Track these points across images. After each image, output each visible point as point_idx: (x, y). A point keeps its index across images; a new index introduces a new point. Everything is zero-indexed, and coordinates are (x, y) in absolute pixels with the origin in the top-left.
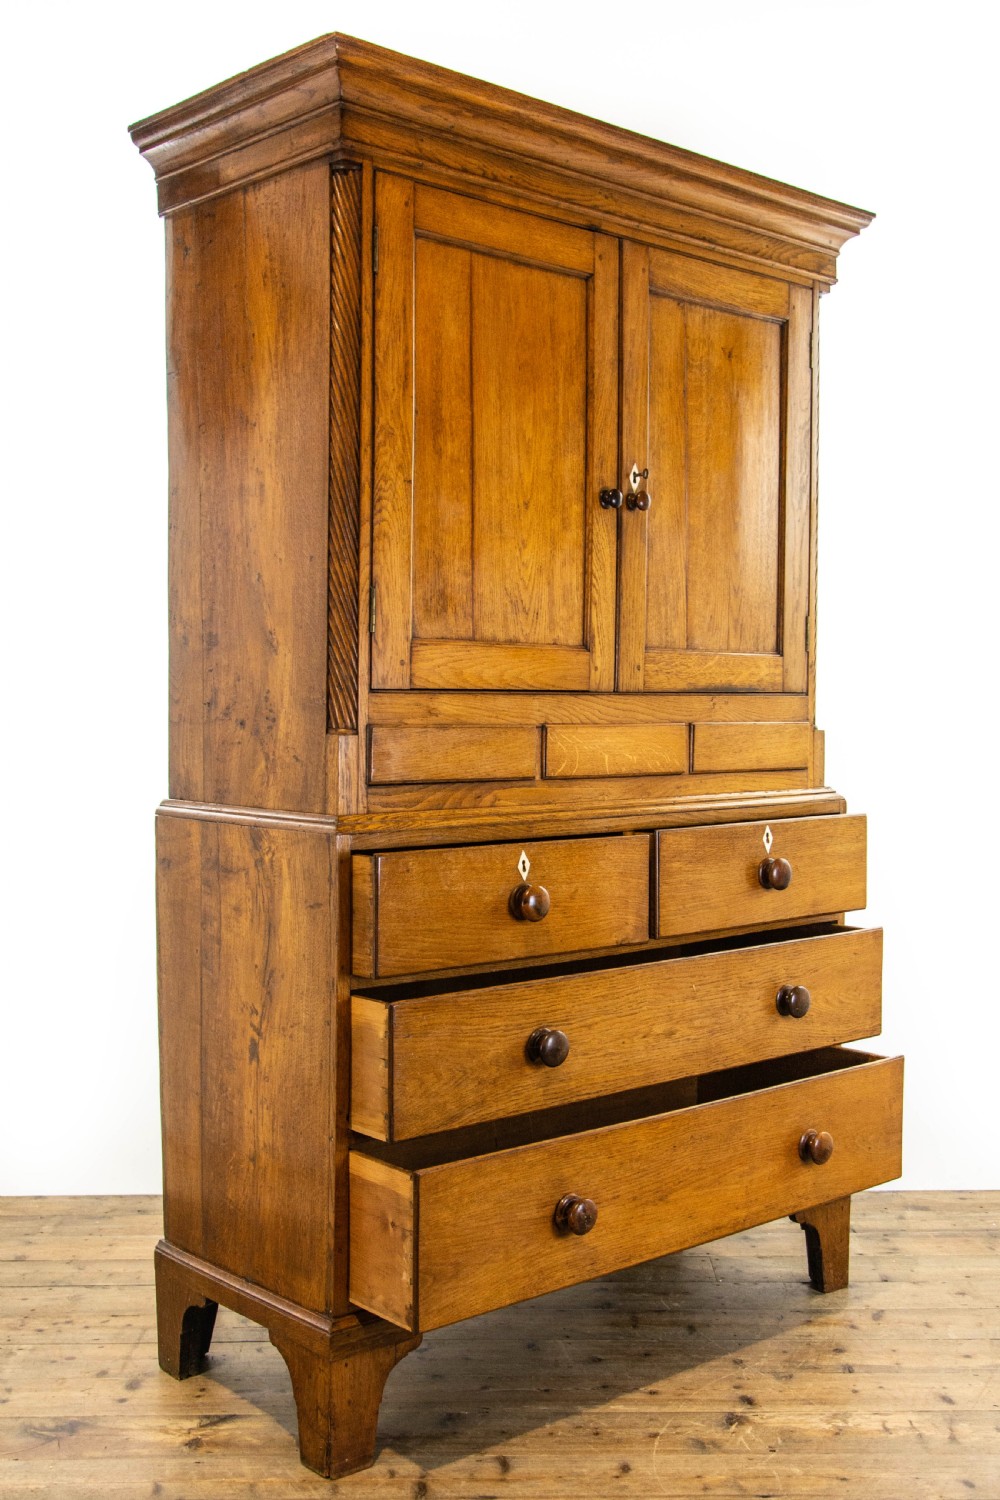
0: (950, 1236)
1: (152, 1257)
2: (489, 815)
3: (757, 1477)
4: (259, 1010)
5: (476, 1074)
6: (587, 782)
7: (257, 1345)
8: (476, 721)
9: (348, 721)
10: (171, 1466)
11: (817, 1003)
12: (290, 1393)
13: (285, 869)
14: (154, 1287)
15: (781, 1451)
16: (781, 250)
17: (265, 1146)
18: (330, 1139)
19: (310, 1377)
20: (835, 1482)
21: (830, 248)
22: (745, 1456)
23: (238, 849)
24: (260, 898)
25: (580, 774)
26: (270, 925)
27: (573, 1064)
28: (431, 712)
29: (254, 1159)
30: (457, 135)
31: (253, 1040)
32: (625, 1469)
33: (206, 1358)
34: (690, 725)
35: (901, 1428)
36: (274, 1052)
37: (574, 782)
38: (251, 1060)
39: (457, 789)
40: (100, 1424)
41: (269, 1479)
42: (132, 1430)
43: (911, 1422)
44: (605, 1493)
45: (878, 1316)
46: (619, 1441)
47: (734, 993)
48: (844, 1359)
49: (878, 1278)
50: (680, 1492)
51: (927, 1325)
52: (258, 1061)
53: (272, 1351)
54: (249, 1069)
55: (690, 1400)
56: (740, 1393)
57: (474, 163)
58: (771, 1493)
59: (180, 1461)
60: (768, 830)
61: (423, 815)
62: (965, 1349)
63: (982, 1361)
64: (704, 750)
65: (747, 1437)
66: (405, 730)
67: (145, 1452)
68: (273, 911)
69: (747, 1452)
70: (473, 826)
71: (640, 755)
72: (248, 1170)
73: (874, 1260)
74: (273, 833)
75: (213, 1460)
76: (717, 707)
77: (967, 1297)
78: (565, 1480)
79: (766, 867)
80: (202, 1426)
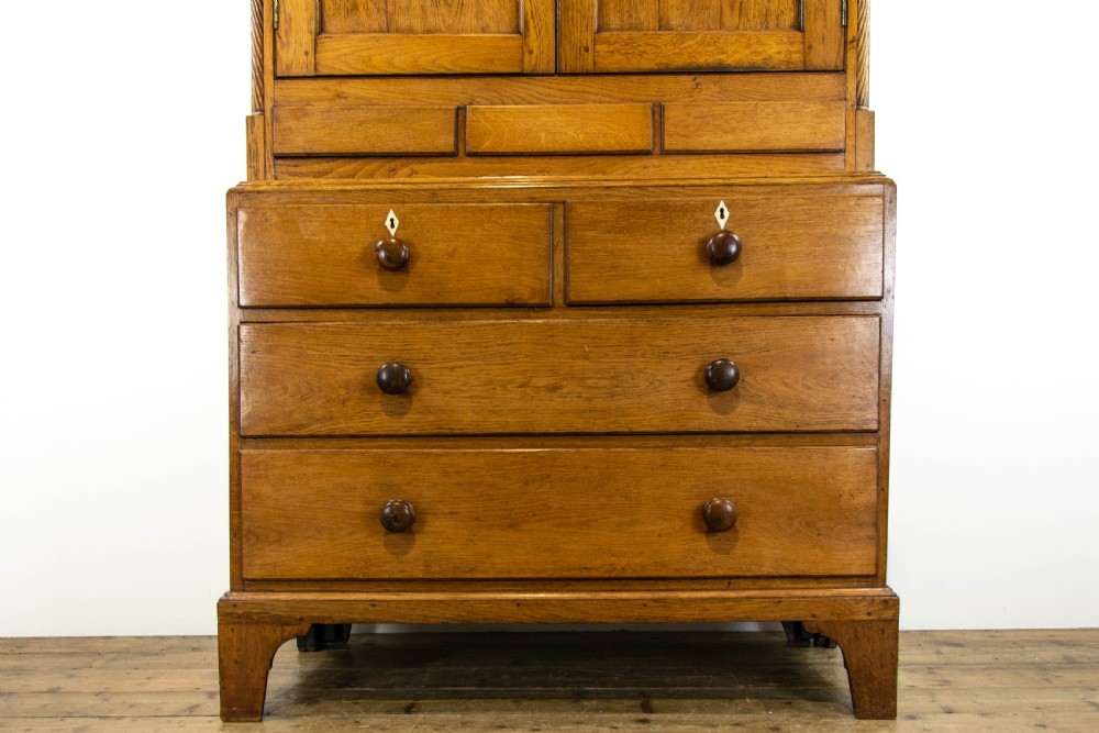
5: (324, 393)
25: (510, 150)
28: (340, 96)
34: (660, 104)
37: (505, 159)
47: (642, 360)
60: (723, 205)
64: (680, 130)
71: (587, 133)
76: (702, 87)
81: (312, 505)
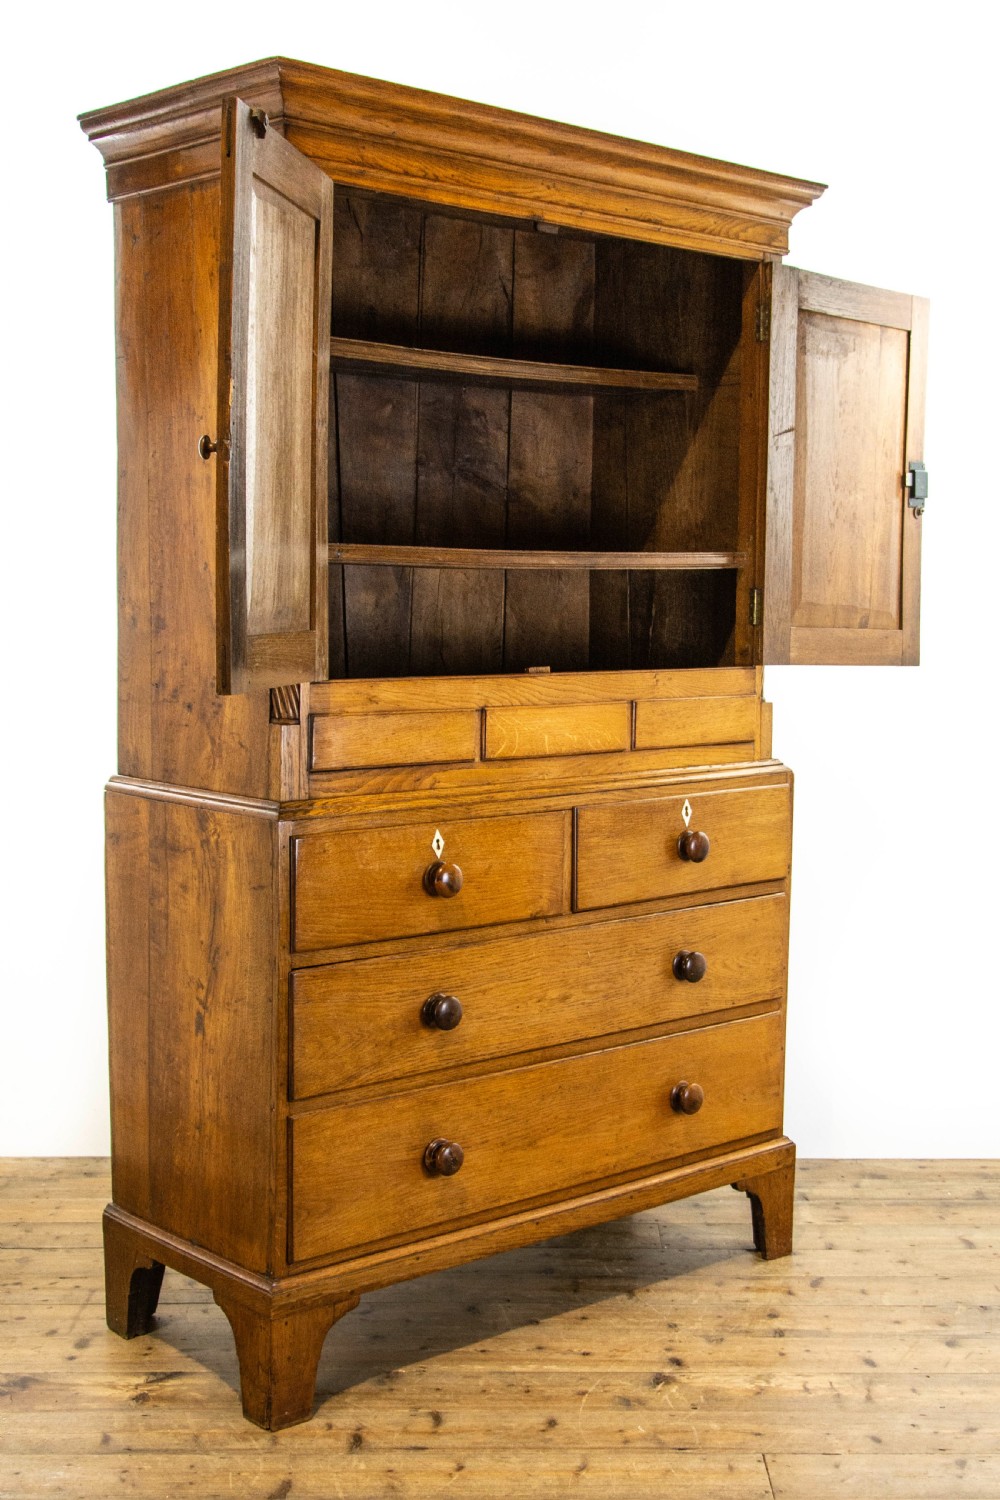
0: (903, 1204)
1: (101, 1221)
2: (430, 797)
3: (676, 1432)
4: (205, 984)
5: (374, 1037)
6: (526, 761)
7: (203, 1307)
8: (416, 707)
9: (291, 711)
10: (119, 1419)
11: (713, 967)
12: (234, 1352)
13: (230, 851)
14: (103, 1250)
15: (703, 1408)
16: (731, 226)
17: (210, 1114)
18: (272, 1110)
19: (252, 1334)
20: (749, 1437)
21: (782, 220)
22: (667, 1412)
23: (185, 829)
24: (206, 877)
25: (520, 754)
26: (215, 903)
27: (467, 1027)
28: (371, 700)
29: (199, 1127)
30: (399, 140)
31: (198, 1013)
32: (552, 1423)
33: (153, 1319)
34: (632, 702)
35: (821, 1388)
36: (219, 1025)
37: (513, 763)
38: (197, 1032)
39: (396, 774)
40: (52, 1380)
41: (212, 1431)
42: (81, 1385)
43: (831, 1383)
44: (531, 1445)
45: (816, 1283)
46: (548, 1398)
47: (630, 959)
48: (777, 1324)
49: (823, 1245)
50: (601, 1444)
51: (863, 1292)
52: (204, 1034)
53: (217, 1312)
54: (195, 1041)
55: (621, 1361)
56: (670, 1355)
57: (415, 165)
58: (687, 1446)
59: (128, 1414)
60: (687, 804)
61: (363, 799)
62: (896, 1315)
63: (911, 1327)
64: (647, 727)
65: (671, 1396)
66: (345, 719)
67: (95, 1406)
68: (219, 890)
69: (671, 1409)
70: (412, 809)
71: (580, 734)
72: (194, 1137)
73: (822, 1228)
74: (218, 816)
75: (159, 1413)
76: (660, 683)
77: (909, 1266)
78: (494, 1434)
79: (685, 839)
80: (149, 1383)
81: (361, 1163)
